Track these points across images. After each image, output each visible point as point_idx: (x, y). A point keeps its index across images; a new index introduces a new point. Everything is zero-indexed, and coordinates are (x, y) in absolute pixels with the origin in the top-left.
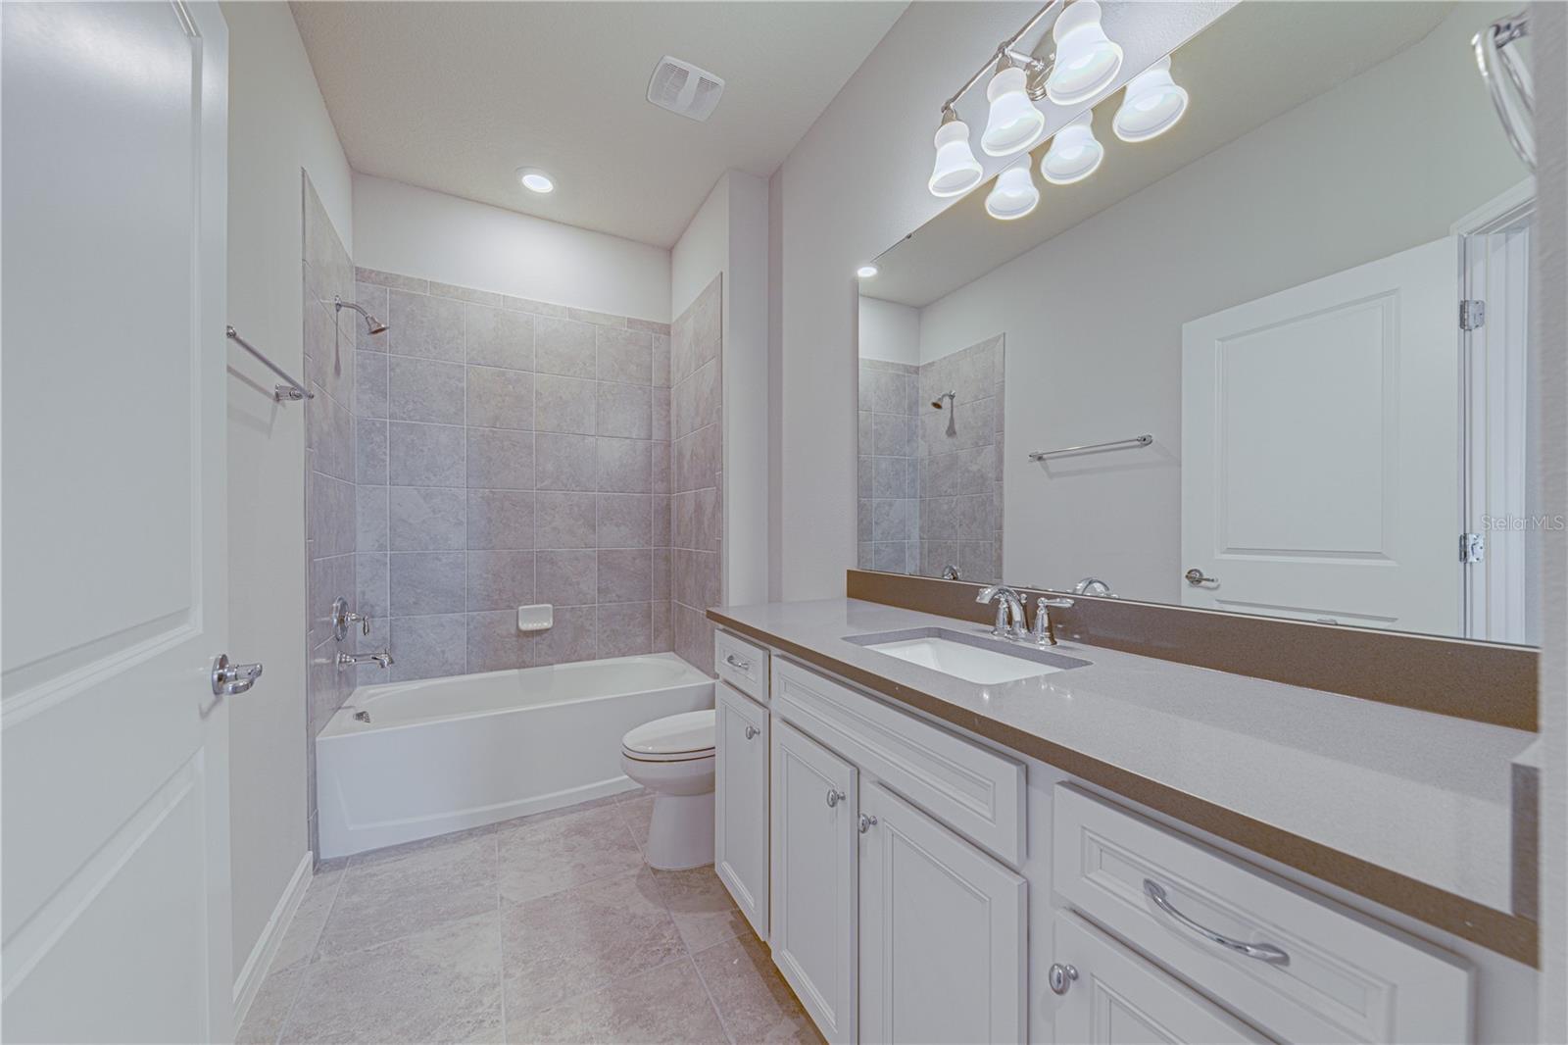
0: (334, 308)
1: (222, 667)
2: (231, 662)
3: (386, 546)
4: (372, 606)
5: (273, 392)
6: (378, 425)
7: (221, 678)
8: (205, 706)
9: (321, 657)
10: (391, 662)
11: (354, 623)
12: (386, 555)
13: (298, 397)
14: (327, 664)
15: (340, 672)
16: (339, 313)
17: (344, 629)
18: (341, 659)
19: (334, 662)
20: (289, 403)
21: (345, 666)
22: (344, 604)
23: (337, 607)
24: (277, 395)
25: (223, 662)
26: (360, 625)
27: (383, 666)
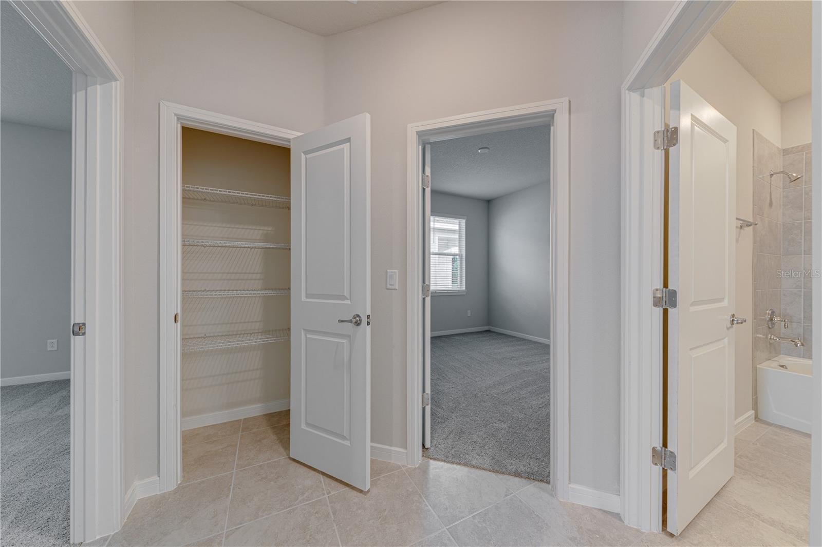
0: (769, 177)
1: (733, 317)
2: (736, 316)
3: (801, 286)
4: (791, 317)
5: (740, 226)
6: (796, 225)
7: (733, 320)
8: (728, 326)
9: (760, 334)
10: (802, 345)
11: (779, 322)
12: (801, 291)
13: (750, 225)
14: (763, 338)
15: (770, 344)
16: (772, 178)
17: (773, 324)
18: (771, 337)
19: (767, 338)
20: (747, 229)
21: (773, 341)
22: (773, 312)
23: (769, 313)
24: (741, 226)
25: (733, 316)
26: (783, 323)
27: (797, 346)
